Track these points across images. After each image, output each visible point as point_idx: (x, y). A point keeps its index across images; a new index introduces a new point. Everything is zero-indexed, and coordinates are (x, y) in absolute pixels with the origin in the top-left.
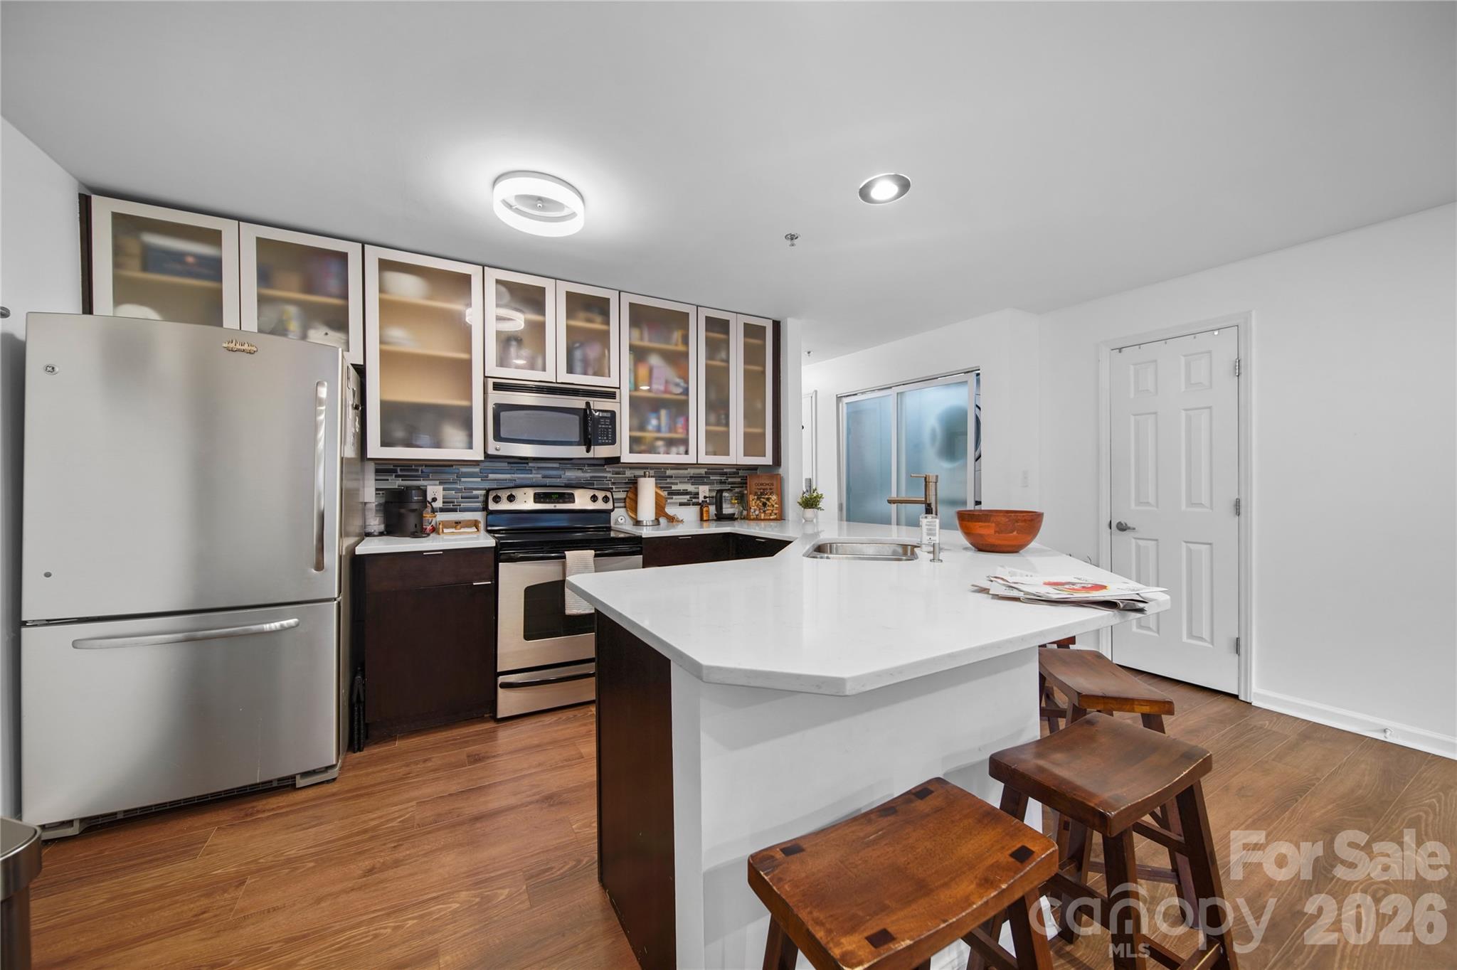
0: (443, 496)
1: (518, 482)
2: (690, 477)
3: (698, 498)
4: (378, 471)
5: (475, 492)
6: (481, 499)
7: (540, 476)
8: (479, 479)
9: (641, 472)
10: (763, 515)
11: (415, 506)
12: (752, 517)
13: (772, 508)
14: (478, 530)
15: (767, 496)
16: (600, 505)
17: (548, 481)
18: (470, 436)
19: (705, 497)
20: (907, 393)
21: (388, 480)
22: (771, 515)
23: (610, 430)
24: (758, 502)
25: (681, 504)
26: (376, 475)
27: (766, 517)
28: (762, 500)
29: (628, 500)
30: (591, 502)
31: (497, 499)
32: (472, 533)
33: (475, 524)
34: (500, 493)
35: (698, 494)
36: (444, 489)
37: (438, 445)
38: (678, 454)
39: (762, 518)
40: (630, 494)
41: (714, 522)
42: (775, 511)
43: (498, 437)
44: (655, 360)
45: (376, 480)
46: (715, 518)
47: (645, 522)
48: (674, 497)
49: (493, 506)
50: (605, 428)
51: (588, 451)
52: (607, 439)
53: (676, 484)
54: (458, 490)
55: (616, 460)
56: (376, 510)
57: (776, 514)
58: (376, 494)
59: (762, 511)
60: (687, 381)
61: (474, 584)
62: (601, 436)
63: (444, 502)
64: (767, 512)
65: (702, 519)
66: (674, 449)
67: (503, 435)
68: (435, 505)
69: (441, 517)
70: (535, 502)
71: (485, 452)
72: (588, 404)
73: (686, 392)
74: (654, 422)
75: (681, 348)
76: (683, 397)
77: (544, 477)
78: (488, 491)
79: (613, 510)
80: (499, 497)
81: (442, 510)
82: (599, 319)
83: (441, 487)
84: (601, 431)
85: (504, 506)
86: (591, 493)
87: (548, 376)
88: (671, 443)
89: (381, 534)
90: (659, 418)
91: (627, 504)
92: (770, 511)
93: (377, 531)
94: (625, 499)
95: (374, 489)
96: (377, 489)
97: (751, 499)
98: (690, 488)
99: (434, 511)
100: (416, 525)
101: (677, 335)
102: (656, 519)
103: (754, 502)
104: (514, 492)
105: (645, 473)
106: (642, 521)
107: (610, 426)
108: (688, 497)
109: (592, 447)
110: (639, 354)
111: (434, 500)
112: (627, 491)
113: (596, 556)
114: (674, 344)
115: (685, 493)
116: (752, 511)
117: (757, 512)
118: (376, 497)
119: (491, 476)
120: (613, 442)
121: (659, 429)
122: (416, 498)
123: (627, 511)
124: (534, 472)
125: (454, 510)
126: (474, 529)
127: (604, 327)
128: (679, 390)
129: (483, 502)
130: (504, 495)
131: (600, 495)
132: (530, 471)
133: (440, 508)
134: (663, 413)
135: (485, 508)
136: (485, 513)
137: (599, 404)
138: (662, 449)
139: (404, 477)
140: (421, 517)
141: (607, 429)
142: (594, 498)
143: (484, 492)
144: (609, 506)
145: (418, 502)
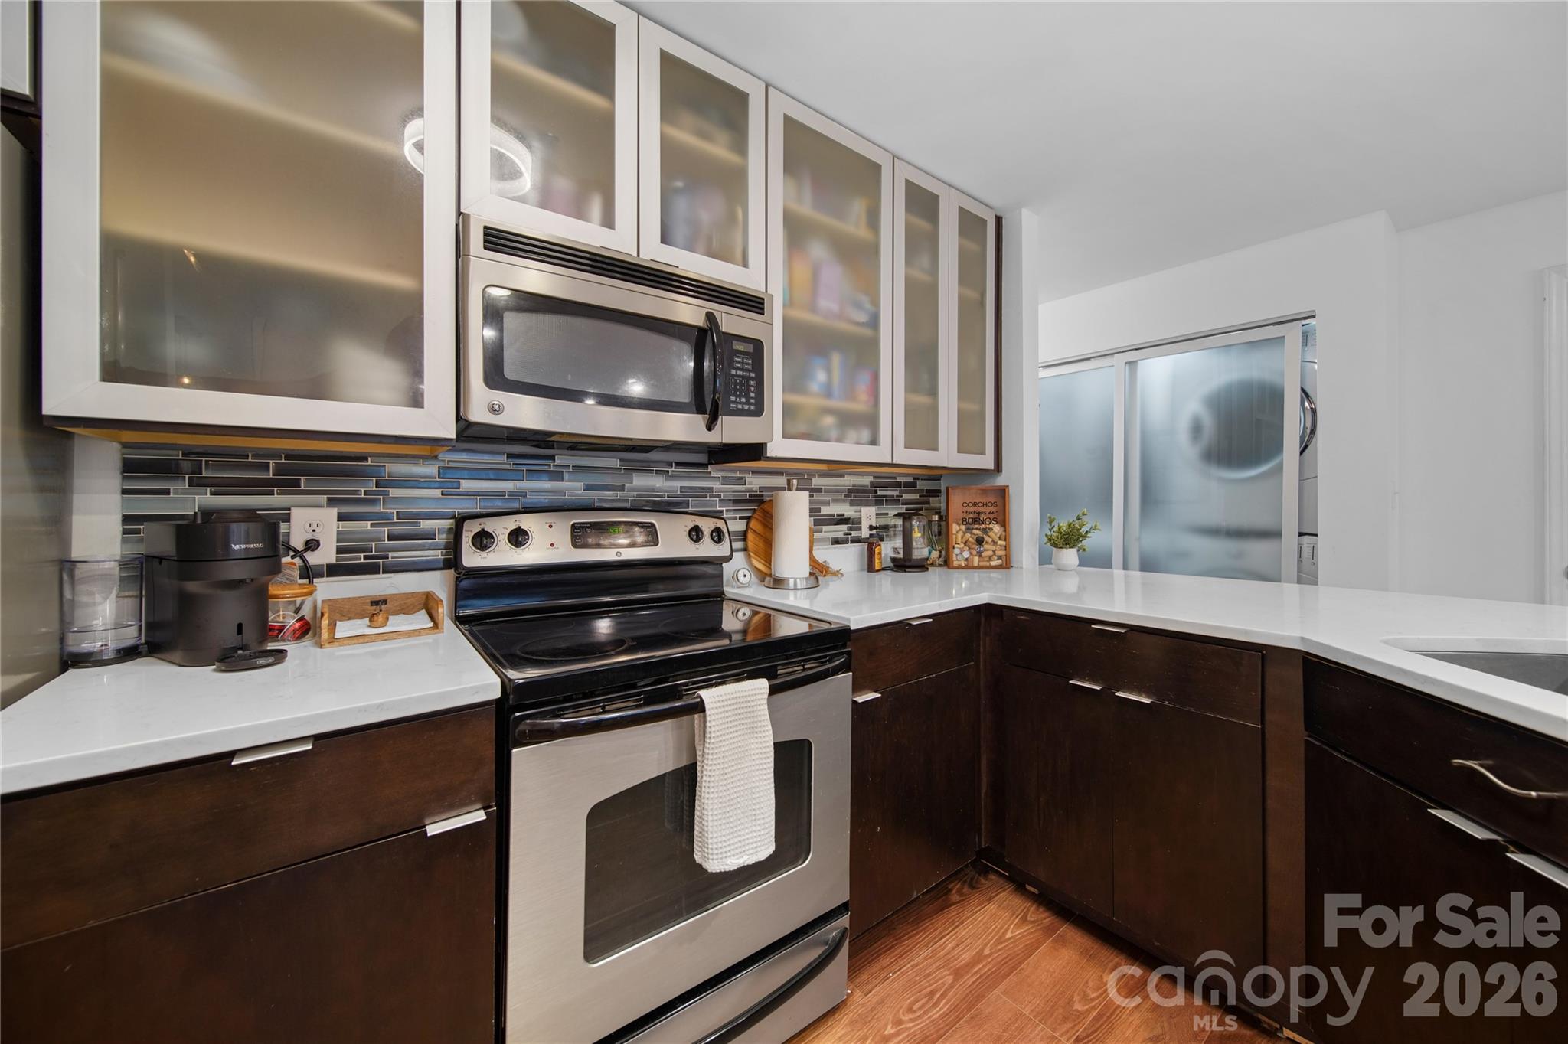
0: (339, 533)
1: (532, 500)
2: (850, 491)
3: (860, 529)
4: (130, 468)
5: (426, 525)
6: (441, 539)
7: (580, 485)
8: (437, 493)
9: (781, 481)
10: (976, 559)
11: (236, 571)
12: (956, 563)
13: (994, 548)
14: (436, 625)
15: (984, 526)
16: (707, 549)
17: (595, 496)
18: (416, 371)
19: (871, 528)
20: (1140, 362)
21: (167, 492)
22: (990, 558)
23: (752, 383)
24: (968, 535)
25: (836, 542)
26: (124, 478)
27: (982, 564)
28: (975, 531)
29: (750, 536)
30: (690, 542)
31: (483, 541)
32: (418, 633)
33: (427, 603)
34: (490, 525)
35: (859, 522)
36: (341, 518)
37: (317, 388)
38: (858, 443)
39: (976, 564)
40: (754, 524)
41: (888, 572)
42: (999, 553)
43: (495, 377)
44: (818, 251)
45: (124, 492)
46: (891, 565)
47: (791, 582)
48: (825, 528)
49: (472, 559)
50: (743, 377)
51: (709, 428)
52: (747, 403)
53: (827, 503)
54: (381, 520)
55: (755, 451)
56: (122, 579)
57: (1000, 557)
58: (125, 532)
59: (975, 553)
60: (876, 302)
61: (432, 830)
62: (735, 395)
63: (340, 551)
64: (984, 554)
65: (871, 568)
66: (852, 434)
67: (509, 373)
68: (313, 558)
69: (328, 589)
70: (575, 545)
71: (458, 418)
72: (710, 316)
73: (874, 322)
74: (821, 376)
75: (863, 232)
76: (868, 332)
77: (588, 488)
78: (460, 521)
79: (729, 558)
80: (489, 536)
81: (333, 570)
82: (723, 136)
83: (334, 512)
84: (736, 383)
85: (503, 556)
86: (690, 522)
87: (618, 242)
88: (848, 421)
89: (127, 654)
90: (829, 370)
91: (750, 544)
92: (990, 553)
93: (112, 645)
94: (745, 533)
95: (118, 518)
96: (127, 519)
97: (954, 532)
98: (848, 511)
99: (309, 573)
100: (240, 628)
101: (858, 207)
102: (811, 574)
103: (960, 535)
104: (527, 522)
105: (789, 481)
106: (788, 579)
107: (753, 375)
108: (844, 528)
109: (720, 417)
110: (796, 231)
111: (312, 545)
112: (749, 518)
113: (774, 691)
114: (854, 226)
115: (842, 520)
116: (956, 551)
117: (966, 554)
118: (124, 541)
119: (467, 485)
120: (758, 412)
121: (828, 392)
122: (236, 547)
123: (749, 556)
124: (566, 476)
125: (370, 569)
126: (421, 620)
127: (732, 157)
128: (862, 318)
129: (447, 546)
130: (500, 528)
131: (707, 525)
132: (557, 475)
133: (329, 566)
134: (836, 359)
135: (452, 561)
136: (451, 573)
137: (733, 321)
138: (834, 434)
139: (220, 486)
140: (261, 599)
141: (748, 378)
142: (696, 534)
143: (447, 524)
144: (723, 549)
145: (248, 557)
